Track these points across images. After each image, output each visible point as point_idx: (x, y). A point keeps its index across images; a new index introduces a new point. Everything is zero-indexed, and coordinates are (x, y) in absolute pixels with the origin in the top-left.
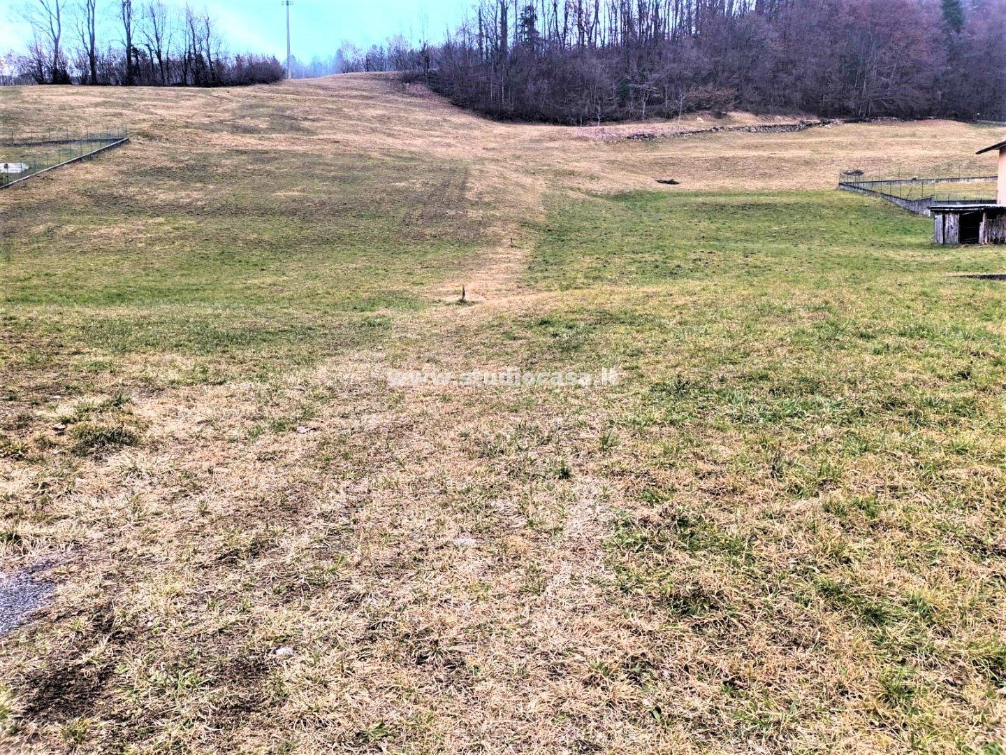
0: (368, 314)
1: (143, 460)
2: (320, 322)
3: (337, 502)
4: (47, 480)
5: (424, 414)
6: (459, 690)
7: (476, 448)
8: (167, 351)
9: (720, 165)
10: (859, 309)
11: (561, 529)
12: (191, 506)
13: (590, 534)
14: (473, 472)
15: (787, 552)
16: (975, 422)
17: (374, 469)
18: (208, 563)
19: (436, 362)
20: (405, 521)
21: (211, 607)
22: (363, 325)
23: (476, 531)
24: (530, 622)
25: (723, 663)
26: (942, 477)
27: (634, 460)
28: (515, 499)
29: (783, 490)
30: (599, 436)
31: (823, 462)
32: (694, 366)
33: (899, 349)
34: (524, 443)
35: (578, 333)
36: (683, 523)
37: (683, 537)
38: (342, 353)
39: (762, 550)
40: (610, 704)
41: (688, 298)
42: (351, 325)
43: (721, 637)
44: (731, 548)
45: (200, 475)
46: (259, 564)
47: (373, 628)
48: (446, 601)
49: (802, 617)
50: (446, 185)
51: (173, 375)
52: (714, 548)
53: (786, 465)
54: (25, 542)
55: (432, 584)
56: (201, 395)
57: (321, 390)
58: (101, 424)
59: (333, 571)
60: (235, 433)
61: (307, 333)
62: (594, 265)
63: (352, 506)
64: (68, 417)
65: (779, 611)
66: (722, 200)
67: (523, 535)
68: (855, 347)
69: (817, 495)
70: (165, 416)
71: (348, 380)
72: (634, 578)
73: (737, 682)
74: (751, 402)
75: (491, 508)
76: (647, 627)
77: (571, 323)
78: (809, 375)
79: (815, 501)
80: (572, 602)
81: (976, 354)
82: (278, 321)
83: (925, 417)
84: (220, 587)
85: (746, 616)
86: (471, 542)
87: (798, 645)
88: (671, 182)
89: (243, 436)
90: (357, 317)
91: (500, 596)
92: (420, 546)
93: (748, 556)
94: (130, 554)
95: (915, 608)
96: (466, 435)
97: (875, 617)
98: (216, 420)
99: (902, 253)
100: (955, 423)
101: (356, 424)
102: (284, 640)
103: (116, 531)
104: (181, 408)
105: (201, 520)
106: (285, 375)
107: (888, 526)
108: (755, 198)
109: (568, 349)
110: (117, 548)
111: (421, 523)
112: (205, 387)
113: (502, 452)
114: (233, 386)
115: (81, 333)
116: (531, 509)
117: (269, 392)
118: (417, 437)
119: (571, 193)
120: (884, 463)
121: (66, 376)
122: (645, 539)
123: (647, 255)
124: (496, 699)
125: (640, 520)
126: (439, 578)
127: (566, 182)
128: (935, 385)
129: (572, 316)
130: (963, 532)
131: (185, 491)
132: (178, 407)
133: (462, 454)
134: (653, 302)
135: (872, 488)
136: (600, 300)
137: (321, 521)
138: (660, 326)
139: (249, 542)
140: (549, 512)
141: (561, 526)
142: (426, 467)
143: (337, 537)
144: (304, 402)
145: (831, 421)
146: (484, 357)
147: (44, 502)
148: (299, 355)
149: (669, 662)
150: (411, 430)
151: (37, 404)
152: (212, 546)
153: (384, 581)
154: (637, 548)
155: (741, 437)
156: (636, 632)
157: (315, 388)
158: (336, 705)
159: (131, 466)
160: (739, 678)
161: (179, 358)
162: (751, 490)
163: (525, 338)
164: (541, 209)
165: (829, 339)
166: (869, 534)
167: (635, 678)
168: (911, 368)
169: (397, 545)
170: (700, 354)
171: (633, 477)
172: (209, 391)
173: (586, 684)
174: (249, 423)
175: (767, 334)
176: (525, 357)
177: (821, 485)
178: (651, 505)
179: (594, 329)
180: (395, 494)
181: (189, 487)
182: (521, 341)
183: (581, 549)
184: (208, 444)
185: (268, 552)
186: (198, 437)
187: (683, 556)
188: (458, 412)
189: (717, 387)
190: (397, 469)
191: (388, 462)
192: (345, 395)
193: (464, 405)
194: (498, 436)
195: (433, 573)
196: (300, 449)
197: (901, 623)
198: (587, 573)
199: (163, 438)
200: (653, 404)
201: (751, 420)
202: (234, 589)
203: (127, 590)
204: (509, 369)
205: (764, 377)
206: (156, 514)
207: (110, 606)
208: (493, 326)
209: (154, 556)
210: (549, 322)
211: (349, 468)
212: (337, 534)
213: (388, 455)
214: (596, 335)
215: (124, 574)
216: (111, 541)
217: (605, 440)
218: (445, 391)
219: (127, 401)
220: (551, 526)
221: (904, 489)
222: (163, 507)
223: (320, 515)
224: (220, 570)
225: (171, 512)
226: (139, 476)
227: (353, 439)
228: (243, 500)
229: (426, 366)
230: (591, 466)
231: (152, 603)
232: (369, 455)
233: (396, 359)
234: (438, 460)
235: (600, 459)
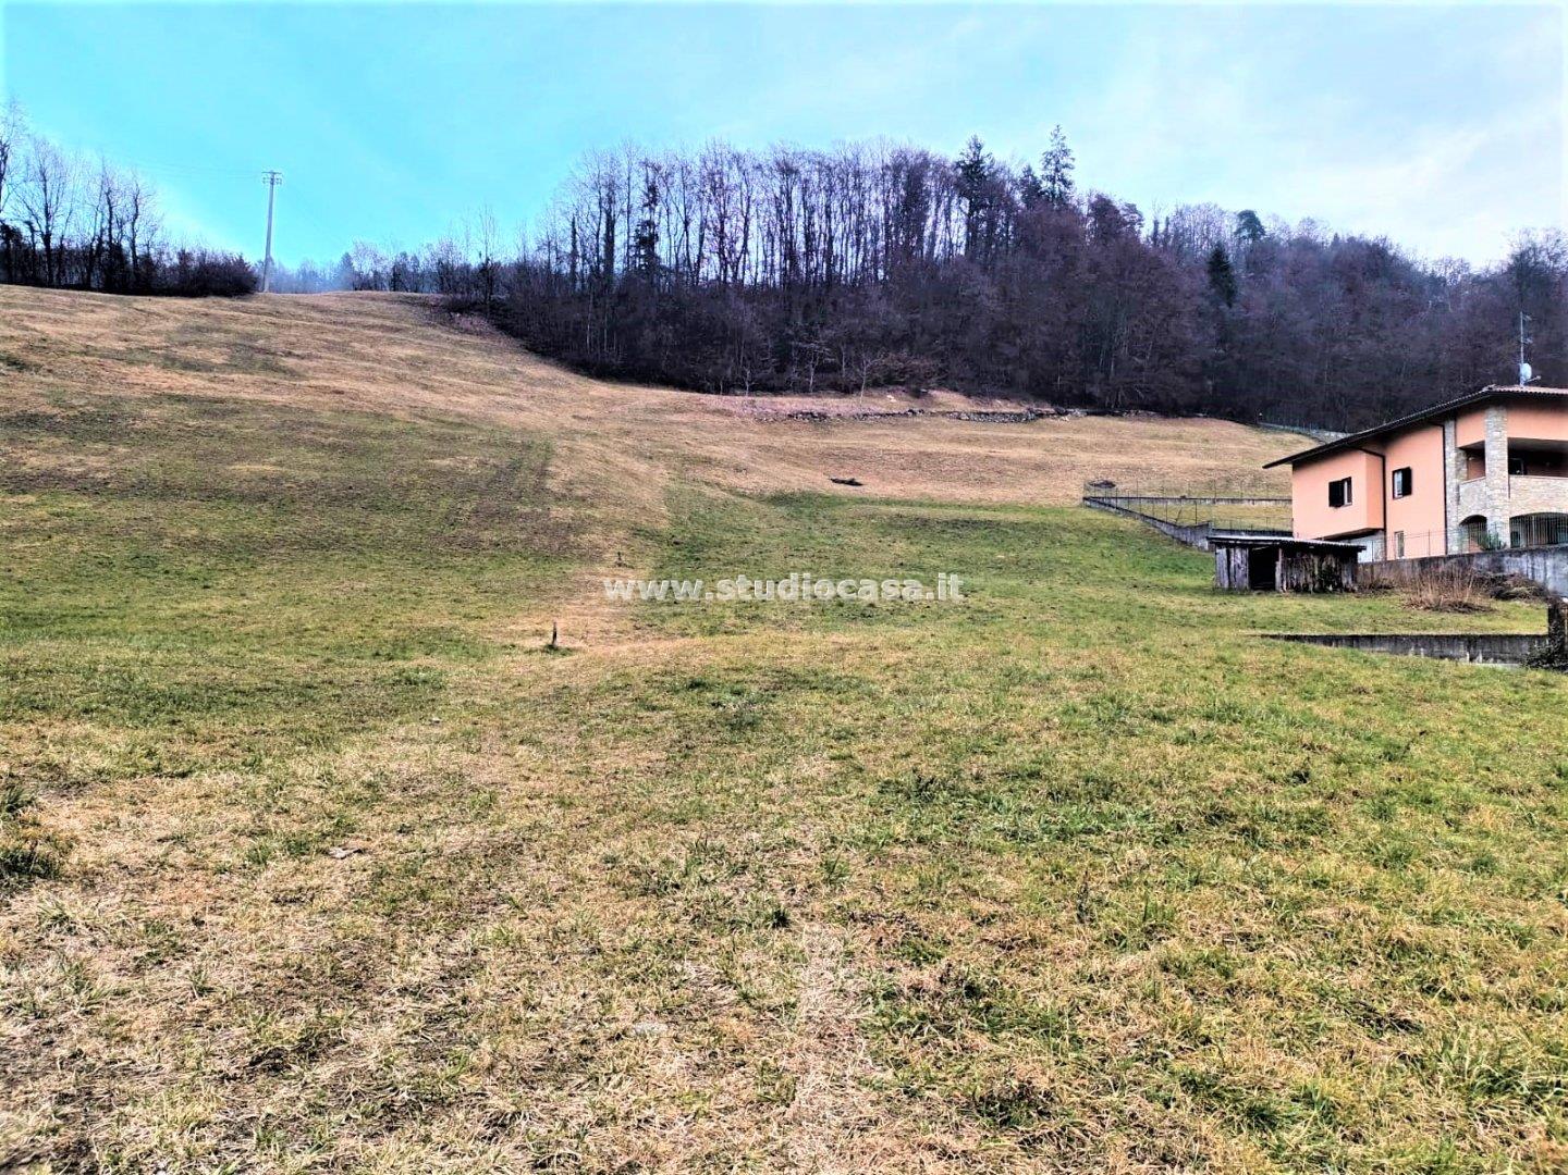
0: (400, 663)
1: (72, 901)
2: (321, 676)
3: (425, 968)
5: (536, 826)
7: (634, 881)
8: (72, 720)
9: (921, 463)
10: (1140, 682)
11: (794, 1006)
12: (177, 978)
13: (840, 1012)
14: (642, 921)
15: (1123, 1031)
16: (1330, 843)
17: (474, 916)
18: (232, 1071)
19: (537, 743)
20: (546, 999)
21: (264, 1142)
22: (396, 682)
23: (667, 1011)
24: (784, 1146)
26: (1305, 920)
27: (878, 897)
28: (713, 959)
29: (1099, 940)
30: (819, 860)
31: (1145, 899)
32: (933, 756)
33: (1209, 737)
34: (708, 871)
35: (751, 703)
36: (972, 991)
37: (976, 1011)
38: (375, 727)
41: (900, 654)
42: (378, 682)
43: (1063, 1157)
44: (1046, 1027)
45: (178, 927)
46: (325, 1071)
47: (543, 1166)
48: (646, 1121)
49: (1167, 1123)
50: (515, 467)
51: (97, 761)
52: (1022, 1028)
53: (1095, 905)
55: (616, 1096)
56: (154, 794)
57: (355, 787)
59: (453, 1079)
60: (224, 858)
61: (305, 694)
63: (448, 976)
65: (1133, 1116)
66: (923, 512)
67: (737, 1016)
68: (1149, 733)
69: (1146, 947)
70: (99, 828)
71: (398, 772)
72: (921, 1075)
74: (1028, 811)
75: (677, 974)
76: (959, 1146)
77: (738, 687)
78: (1099, 772)
79: (1145, 955)
80: (839, 1114)
81: (1311, 747)
82: (251, 673)
83: (1265, 836)
84: (269, 1110)
86: (661, 1027)
87: (1173, 1163)
88: (852, 483)
89: (238, 862)
90: (385, 669)
91: (728, 1110)
92: (582, 1036)
93: (1073, 1038)
94: (90, 1060)
95: (1311, 1104)
96: (614, 860)
97: (1262, 1118)
98: (189, 835)
99: (1177, 599)
100: (1304, 844)
101: (428, 843)
103: (51, 1023)
104: (124, 816)
105: (199, 1001)
106: (291, 763)
107: (1250, 990)
108: (970, 512)
109: (741, 726)
110: (62, 1052)
111: (572, 1001)
112: (158, 780)
113: (677, 886)
114: (207, 781)
116: (739, 972)
117: (269, 791)
118: (534, 863)
119: (707, 490)
120: (1225, 901)
122: (923, 1017)
125: (908, 987)
126: (627, 1085)
127: (699, 473)
128: (1266, 790)
129: (735, 677)
130: (1348, 996)
131: (157, 954)
132: (119, 814)
133: (613, 891)
134: (850, 658)
135: (1217, 937)
136: (771, 653)
137: (408, 1000)
138: (870, 694)
139: (294, 1036)
140: (768, 980)
141: (793, 1000)
142: (560, 912)
143: (441, 1025)
144: (330, 806)
145: (1141, 839)
146: (611, 736)
148: (304, 730)
150: (521, 853)
152: (232, 1043)
153: (539, 1093)
154: (913, 1030)
155: (1023, 863)
156: (945, 1154)
157: (343, 784)
159: (56, 912)
161: (100, 734)
162: (1057, 940)
163: (670, 708)
164: (664, 509)
165: (1112, 721)
166: (1227, 1003)
168: (1229, 764)
169: (544, 1037)
170: (938, 738)
171: (884, 923)
172: (168, 789)
174: (247, 843)
175: (1025, 711)
176: (675, 737)
177: (1148, 932)
178: (919, 965)
179: (774, 696)
180: (518, 956)
181: (165, 948)
182: (664, 713)
183: (830, 1036)
184: (181, 875)
185: (332, 1051)
186: (162, 864)
187: (982, 1041)
188: (591, 824)
189: (974, 788)
190: (513, 915)
191: (495, 905)
192: (397, 796)
193: (598, 812)
194: (666, 862)
195: (615, 1079)
196: (342, 885)
197: (1298, 1126)
198: (849, 1072)
199: (101, 866)
200: (888, 812)
201: (1031, 838)
202: (293, 1111)
203: (105, 1121)
204: (654, 756)
205: (1034, 775)
206: (117, 994)
207: (83, 1147)
208: (615, 688)
209: (133, 1062)
210: (704, 685)
211: (433, 915)
212: (439, 1020)
213: (492, 893)
214: (779, 706)
215: (89, 1093)
216: (47, 1040)
217: (829, 867)
218: (561, 790)
219: (29, 802)
220: (777, 1001)
221: (1260, 937)
222: (127, 982)
223: (403, 991)
224: (259, 1083)
225: (144, 990)
226: (70, 929)
227: (429, 867)
228: (264, 967)
229: (521, 750)
230: (816, 906)
231: (162, 1140)
232: (461, 894)
233: (468, 739)
234: (576, 900)
235: (828, 897)
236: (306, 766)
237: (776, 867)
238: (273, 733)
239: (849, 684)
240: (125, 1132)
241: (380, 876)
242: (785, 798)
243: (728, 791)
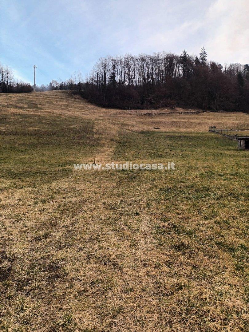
0: (64, 167)
2: (48, 170)
3: (68, 222)
5: (90, 197)
6: (118, 271)
7: (109, 207)
9: (173, 124)
10: (218, 167)
12: (21, 224)
13: (148, 231)
14: (110, 214)
15: (205, 234)
17: (77, 213)
18: (31, 240)
19: (91, 182)
20: (91, 228)
21: (37, 252)
22: (63, 171)
23: (114, 230)
24: (135, 253)
25: (192, 262)
26: (246, 214)
27: (157, 210)
28: (124, 221)
29: (202, 218)
30: (146, 203)
31: (213, 210)
32: (171, 183)
33: (231, 179)
34: (123, 205)
35: (134, 174)
36: (175, 226)
37: (175, 230)
38: (59, 179)
39: (198, 234)
40: (162, 272)
41: (166, 164)
42: (59, 171)
43: (190, 256)
44: (189, 233)
45: (21, 216)
46: (48, 240)
47: (89, 256)
48: (109, 249)
49: (212, 250)
50: (86, 127)
51: (5, 186)
52: (184, 233)
53: (202, 211)
55: (104, 244)
56: (16, 191)
57: (54, 190)
59: (72, 241)
60: (29, 203)
61: (45, 173)
62: (135, 153)
63: (72, 224)
65: (205, 249)
66: (173, 134)
67: (128, 231)
68: (218, 178)
69: (212, 219)
70: (5, 198)
71: (63, 187)
72: (163, 241)
73: (196, 266)
74: (190, 194)
75: (116, 224)
76: (169, 254)
77: (132, 171)
78: (206, 186)
79: (212, 220)
80: (146, 248)
82: (34, 169)
83: (240, 198)
84: (38, 246)
85: (196, 250)
86: (113, 233)
87: (212, 257)
88: (158, 128)
89: (32, 204)
90: (60, 168)
91: (124, 247)
92: (97, 234)
93: (194, 235)
94: (5, 238)
95: (242, 247)
96: (104, 203)
98: (22, 199)
99: (229, 152)
101: (68, 200)
102: (63, 260)
104: (10, 195)
105: (25, 228)
106: (42, 186)
107: (233, 227)
108: (184, 134)
109: (132, 178)
111: (96, 228)
112: (16, 189)
113: (117, 208)
114: (26, 189)
116: (129, 223)
117: (38, 191)
118: (89, 204)
119: (127, 131)
120: (230, 210)
122: (164, 231)
123: (151, 151)
124: (129, 272)
125: (162, 226)
126: (105, 243)
127: (125, 127)
128: (242, 189)
133: (104, 209)
135: (227, 217)
137: (64, 228)
138: (159, 172)
139: (43, 234)
140: (134, 225)
141: (139, 228)
142: (94, 213)
143: (70, 232)
144: (50, 194)
145: (213, 199)
146: (105, 181)
148: (45, 180)
149: (177, 262)
150: (87, 202)
152: (31, 235)
153: (88, 244)
154: (162, 234)
155: (188, 203)
156: (166, 255)
157: (53, 190)
158: (83, 275)
160: (197, 266)
161: (5, 181)
162: (193, 218)
163: (117, 175)
164: (118, 135)
165: (210, 176)
166: (227, 229)
167: (168, 266)
168: (235, 184)
169: (90, 234)
170: (173, 180)
171: (158, 215)
172: (18, 191)
173: (154, 268)
174: (34, 200)
175: (192, 174)
176: (118, 180)
177: (213, 216)
178: (165, 222)
179: (139, 172)
180: (85, 221)
181: (18, 219)
183: (146, 235)
184: (21, 206)
185: (50, 237)
186: (17, 204)
187: (176, 236)
188: (101, 197)
189: (179, 189)
190: (85, 213)
191: (81, 211)
192: (63, 192)
193: (102, 194)
194: (115, 204)
195: (103, 241)
196: (52, 208)
197: (239, 251)
198: (149, 241)
199: (6, 204)
200: (161, 194)
201: (190, 199)
202: (42, 247)
203: (8, 248)
204: (114, 184)
205: (192, 187)
206: (10, 227)
207: (4, 252)
208: (106, 171)
209: (13, 238)
211: (69, 213)
213: (81, 209)
214: (140, 174)
215: (5, 243)
217: (148, 204)
218: (95, 190)
220: (136, 228)
221: (236, 217)
222: (11, 225)
224: (36, 242)
225: (15, 226)
227: (69, 205)
228: (37, 222)
229: (87, 183)
230: (145, 212)
231: (18, 251)
232: (75, 209)
233: (77, 181)
234: (97, 211)
235: (147, 210)
236: (45, 186)
237: (137, 204)
238: (39, 180)
240: (12, 250)
241: (59, 206)
242: (140, 192)
243: (128, 191)
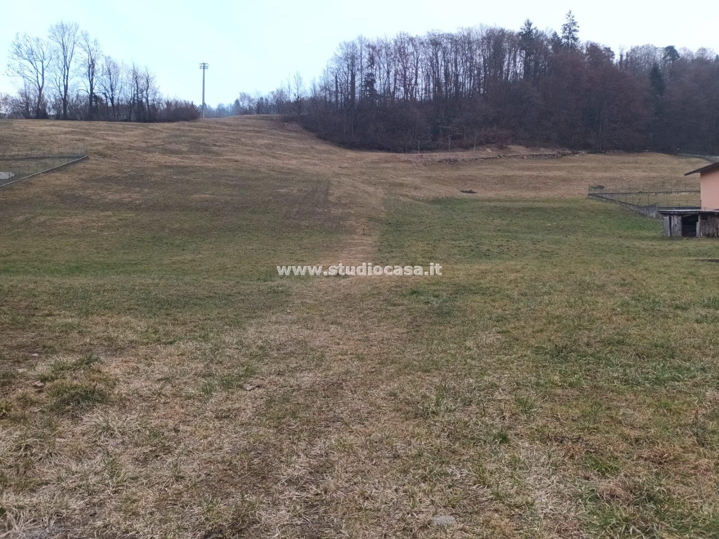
0: (270, 283)
1: (114, 418)
2: (235, 290)
3: (299, 467)
4: (30, 441)
5: (347, 372)
7: (408, 408)
8: (122, 314)
9: (504, 181)
11: (532, 504)
12: (163, 469)
13: (563, 510)
14: (419, 435)
17: (322, 429)
19: (340, 324)
20: (374, 492)
22: (269, 292)
23: (451, 506)
27: (558, 423)
28: (467, 465)
30: (513, 397)
32: (556, 331)
34: (448, 402)
35: (445, 301)
38: (261, 316)
41: (515, 274)
42: (260, 292)
45: (166, 434)
50: (314, 191)
51: (131, 335)
54: (9, 516)
56: (157, 354)
57: (254, 349)
58: (75, 382)
60: (191, 391)
61: (228, 299)
63: (314, 472)
64: (46, 375)
66: (507, 204)
67: (497, 511)
68: (677, 316)
70: (129, 373)
71: (275, 340)
75: (450, 475)
77: (436, 293)
78: (659, 341)
82: (203, 289)
88: (471, 192)
89: (197, 393)
90: (263, 286)
96: (394, 395)
98: (173, 377)
99: (645, 243)
101: (292, 381)
103: (96, 499)
104: (142, 366)
105: (176, 486)
106: (223, 336)
108: (531, 203)
109: (443, 314)
110: (100, 522)
111: (390, 494)
112: (159, 346)
113: (434, 413)
114: (183, 346)
115: (52, 298)
116: (487, 475)
117: (212, 351)
118: (351, 395)
119: (402, 198)
121: (42, 336)
123: (463, 242)
125: (607, 495)
127: (398, 190)
129: (433, 288)
131: (155, 451)
132: (139, 365)
133: (398, 415)
134: (489, 277)
137: (293, 489)
138: (508, 296)
139: (229, 516)
142: (370, 428)
143: (314, 511)
144: (242, 360)
146: (376, 320)
147: (27, 467)
148: (228, 317)
150: (342, 388)
151: (18, 362)
152: (194, 520)
155: (641, 400)
157: (249, 347)
159: (104, 425)
161: (134, 322)
163: (403, 305)
165: (652, 309)
170: (555, 321)
171: (571, 443)
172: (164, 351)
174: (202, 381)
176: (409, 320)
178: (604, 475)
179: (456, 297)
180: (352, 459)
181: (159, 447)
182: (401, 307)
184: (169, 400)
185: (251, 529)
186: (159, 394)
188: (377, 371)
189: (589, 351)
190: (345, 429)
191: (334, 422)
192: (275, 354)
193: (379, 364)
194: (424, 397)
196: (250, 407)
199: (129, 395)
201: (638, 384)
204: (400, 331)
205: (620, 342)
206: (133, 479)
208: (373, 294)
209: (138, 533)
210: (418, 292)
211: (300, 428)
212: (313, 506)
214: (460, 303)
216: (93, 512)
217: (521, 402)
218: (357, 350)
219: (96, 360)
220: (519, 499)
222: (138, 470)
223: (290, 482)
225: (147, 477)
226: (111, 434)
227: (295, 397)
228: (211, 462)
229: (333, 328)
230: (520, 428)
232: (314, 414)
233: (305, 323)
234: (378, 420)
235: (526, 422)
236: (230, 338)
237: (489, 400)
238: (214, 320)
239: (494, 291)
242: (480, 357)
243: (446, 352)
